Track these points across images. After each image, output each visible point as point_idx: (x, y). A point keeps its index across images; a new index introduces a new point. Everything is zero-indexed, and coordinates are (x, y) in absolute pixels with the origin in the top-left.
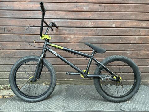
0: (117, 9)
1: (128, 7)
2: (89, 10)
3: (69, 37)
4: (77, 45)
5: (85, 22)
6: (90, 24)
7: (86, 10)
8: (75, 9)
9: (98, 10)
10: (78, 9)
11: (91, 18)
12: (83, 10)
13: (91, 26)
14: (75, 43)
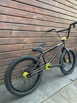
0: (52, 20)
1: (56, 20)
2: (37, 19)
3: (25, 39)
4: (31, 45)
5: (35, 27)
6: (38, 29)
7: (35, 18)
8: (28, 17)
9: (42, 19)
10: (30, 16)
11: (39, 24)
12: (33, 18)
13: (39, 31)
14: (30, 43)
